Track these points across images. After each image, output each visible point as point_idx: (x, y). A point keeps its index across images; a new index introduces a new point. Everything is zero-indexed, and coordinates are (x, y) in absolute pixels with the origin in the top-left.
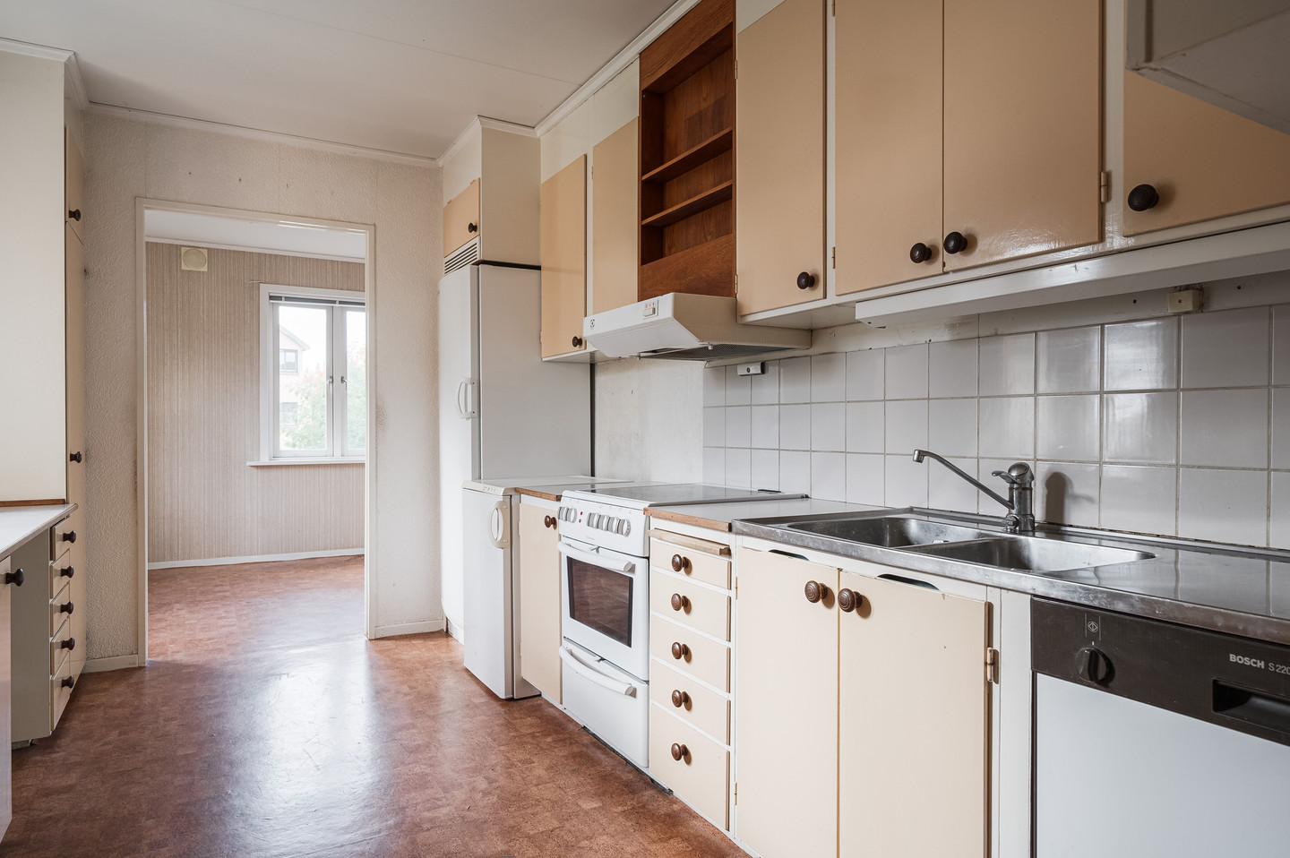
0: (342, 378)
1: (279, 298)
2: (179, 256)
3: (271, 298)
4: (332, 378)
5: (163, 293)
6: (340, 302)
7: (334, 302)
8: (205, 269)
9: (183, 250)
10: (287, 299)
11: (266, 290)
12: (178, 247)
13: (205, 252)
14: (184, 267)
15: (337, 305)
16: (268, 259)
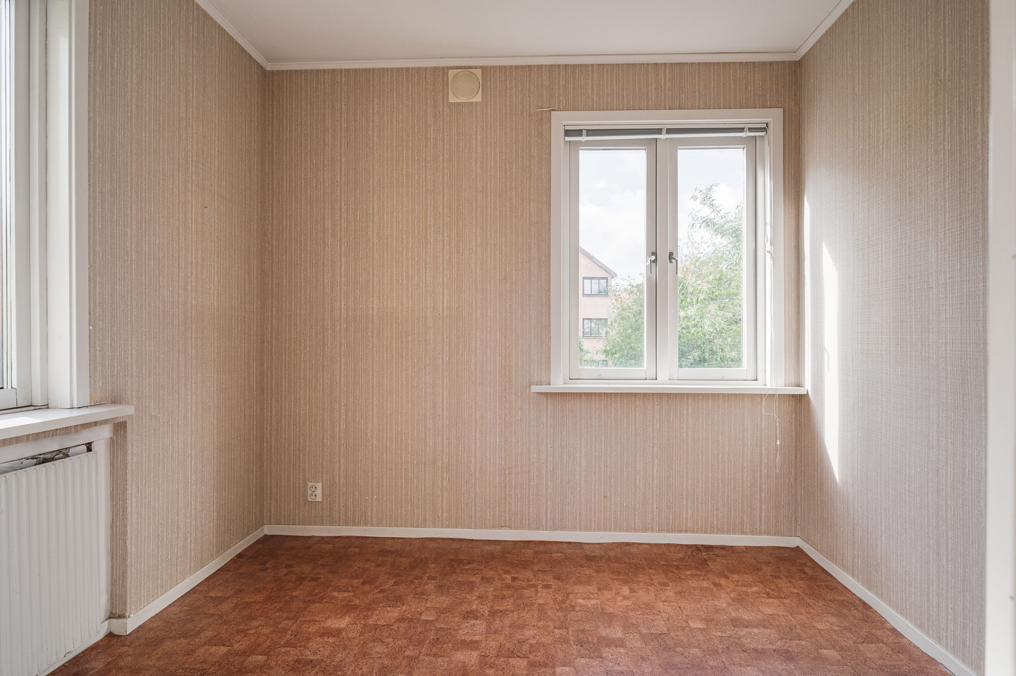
0: (671, 254)
1: (578, 133)
2: (445, 84)
3: (568, 133)
4: (655, 254)
5: (426, 138)
6: (669, 131)
7: (659, 131)
8: (478, 98)
9: (451, 73)
10: (590, 132)
11: (561, 120)
12: (445, 70)
13: (479, 72)
14: (452, 99)
15: (663, 136)
16: (562, 73)
